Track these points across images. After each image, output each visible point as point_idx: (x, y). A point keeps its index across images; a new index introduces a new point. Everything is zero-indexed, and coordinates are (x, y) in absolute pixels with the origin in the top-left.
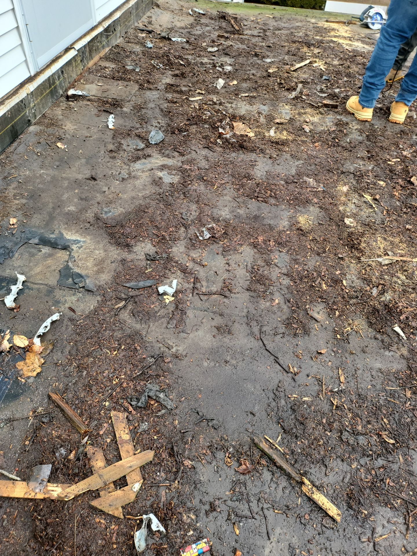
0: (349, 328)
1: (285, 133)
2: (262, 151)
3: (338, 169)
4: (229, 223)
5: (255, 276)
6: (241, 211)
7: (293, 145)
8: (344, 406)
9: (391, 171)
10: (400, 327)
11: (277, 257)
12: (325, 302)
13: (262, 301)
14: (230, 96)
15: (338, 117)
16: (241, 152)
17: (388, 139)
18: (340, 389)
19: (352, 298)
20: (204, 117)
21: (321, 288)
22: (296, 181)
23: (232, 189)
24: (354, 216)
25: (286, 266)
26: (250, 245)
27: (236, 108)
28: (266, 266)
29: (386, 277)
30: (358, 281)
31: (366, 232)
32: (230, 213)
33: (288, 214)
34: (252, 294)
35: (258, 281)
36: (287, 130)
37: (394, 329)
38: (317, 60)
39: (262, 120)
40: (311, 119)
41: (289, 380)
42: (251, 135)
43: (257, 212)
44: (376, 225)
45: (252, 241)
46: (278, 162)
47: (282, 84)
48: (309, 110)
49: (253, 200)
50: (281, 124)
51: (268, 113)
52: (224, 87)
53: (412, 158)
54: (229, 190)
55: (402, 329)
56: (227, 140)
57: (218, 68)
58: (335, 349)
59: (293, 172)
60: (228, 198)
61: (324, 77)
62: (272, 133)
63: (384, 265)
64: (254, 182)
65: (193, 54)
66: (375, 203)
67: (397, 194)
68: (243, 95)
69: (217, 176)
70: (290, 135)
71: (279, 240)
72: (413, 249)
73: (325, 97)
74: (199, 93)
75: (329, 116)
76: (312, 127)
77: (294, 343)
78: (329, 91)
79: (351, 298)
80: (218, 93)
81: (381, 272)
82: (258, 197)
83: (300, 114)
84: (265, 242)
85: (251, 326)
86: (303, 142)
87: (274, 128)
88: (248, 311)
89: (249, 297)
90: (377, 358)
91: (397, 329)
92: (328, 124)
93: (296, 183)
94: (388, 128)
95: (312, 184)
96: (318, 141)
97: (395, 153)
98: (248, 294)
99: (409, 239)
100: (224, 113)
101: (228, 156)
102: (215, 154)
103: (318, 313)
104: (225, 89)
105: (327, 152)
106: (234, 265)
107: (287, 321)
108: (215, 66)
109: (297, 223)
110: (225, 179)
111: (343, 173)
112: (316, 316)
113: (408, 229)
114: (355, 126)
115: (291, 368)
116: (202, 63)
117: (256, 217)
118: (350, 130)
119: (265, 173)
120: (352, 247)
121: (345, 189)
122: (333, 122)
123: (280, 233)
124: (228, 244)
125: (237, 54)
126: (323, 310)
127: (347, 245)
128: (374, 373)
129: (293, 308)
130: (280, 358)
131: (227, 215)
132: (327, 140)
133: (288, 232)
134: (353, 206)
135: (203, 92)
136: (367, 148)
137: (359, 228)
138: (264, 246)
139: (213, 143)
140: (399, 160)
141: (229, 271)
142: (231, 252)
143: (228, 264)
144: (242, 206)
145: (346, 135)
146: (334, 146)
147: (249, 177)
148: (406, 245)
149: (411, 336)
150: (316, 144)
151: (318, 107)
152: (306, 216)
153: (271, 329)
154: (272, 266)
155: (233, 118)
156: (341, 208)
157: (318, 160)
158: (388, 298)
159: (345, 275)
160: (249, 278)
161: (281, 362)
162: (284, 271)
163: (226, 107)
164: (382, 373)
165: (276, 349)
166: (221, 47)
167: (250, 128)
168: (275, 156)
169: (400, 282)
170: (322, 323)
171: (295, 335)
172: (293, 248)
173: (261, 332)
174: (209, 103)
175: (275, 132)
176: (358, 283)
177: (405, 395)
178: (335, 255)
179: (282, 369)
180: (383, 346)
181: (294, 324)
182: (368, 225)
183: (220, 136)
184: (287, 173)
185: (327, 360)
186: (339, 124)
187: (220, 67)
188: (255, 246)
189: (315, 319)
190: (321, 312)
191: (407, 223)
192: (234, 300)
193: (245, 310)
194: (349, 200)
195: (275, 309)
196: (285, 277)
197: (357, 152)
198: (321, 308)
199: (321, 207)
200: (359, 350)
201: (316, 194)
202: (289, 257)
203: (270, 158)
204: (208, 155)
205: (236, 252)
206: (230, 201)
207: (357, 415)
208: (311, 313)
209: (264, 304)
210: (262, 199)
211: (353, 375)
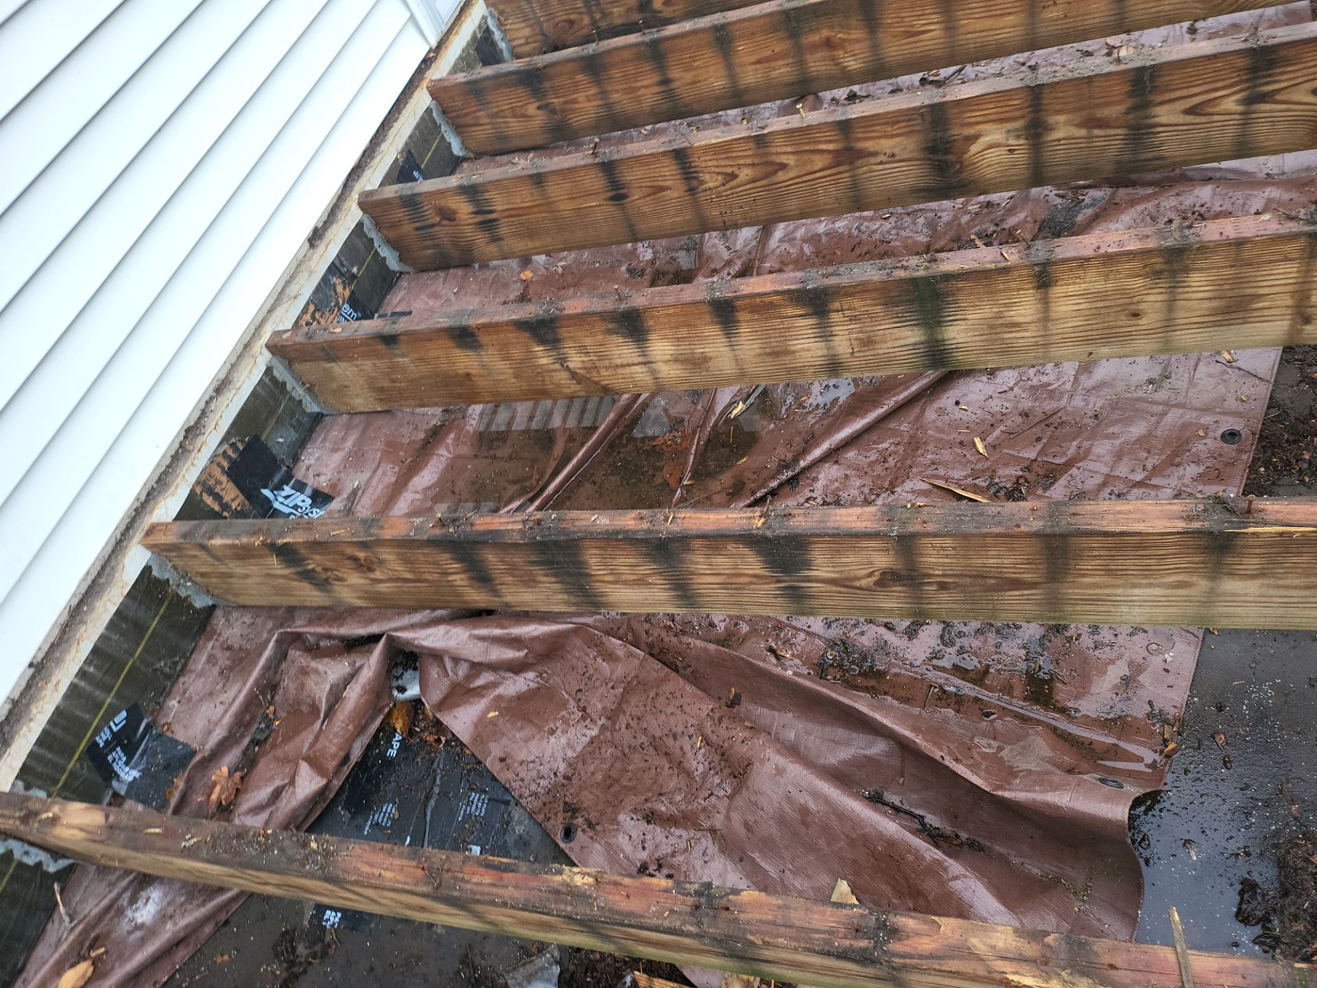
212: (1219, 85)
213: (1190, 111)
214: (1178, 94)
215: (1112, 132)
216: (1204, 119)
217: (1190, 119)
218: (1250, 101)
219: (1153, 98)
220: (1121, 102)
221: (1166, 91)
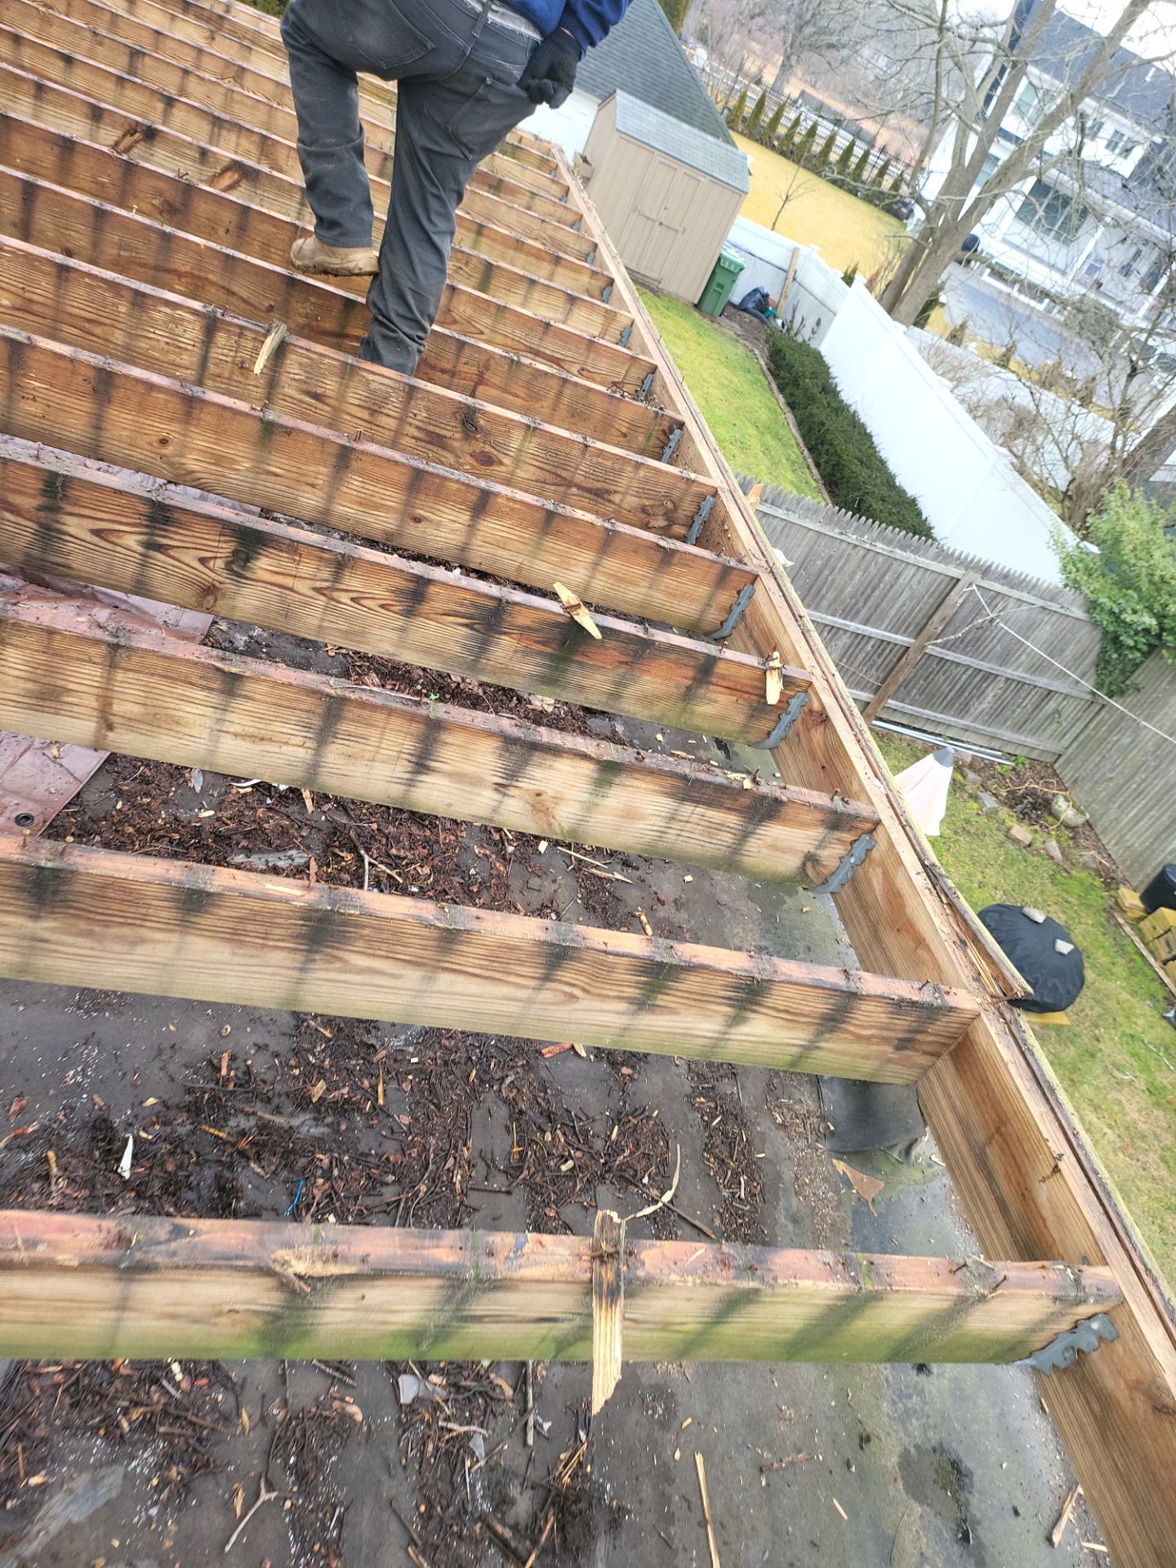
212: (124, 520)
213: (97, 533)
214: (87, 512)
215: (23, 522)
216: (109, 546)
217: (95, 539)
218: (150, 546)
219: (63, 505)
220: (33, 496)
221: (75, 504)
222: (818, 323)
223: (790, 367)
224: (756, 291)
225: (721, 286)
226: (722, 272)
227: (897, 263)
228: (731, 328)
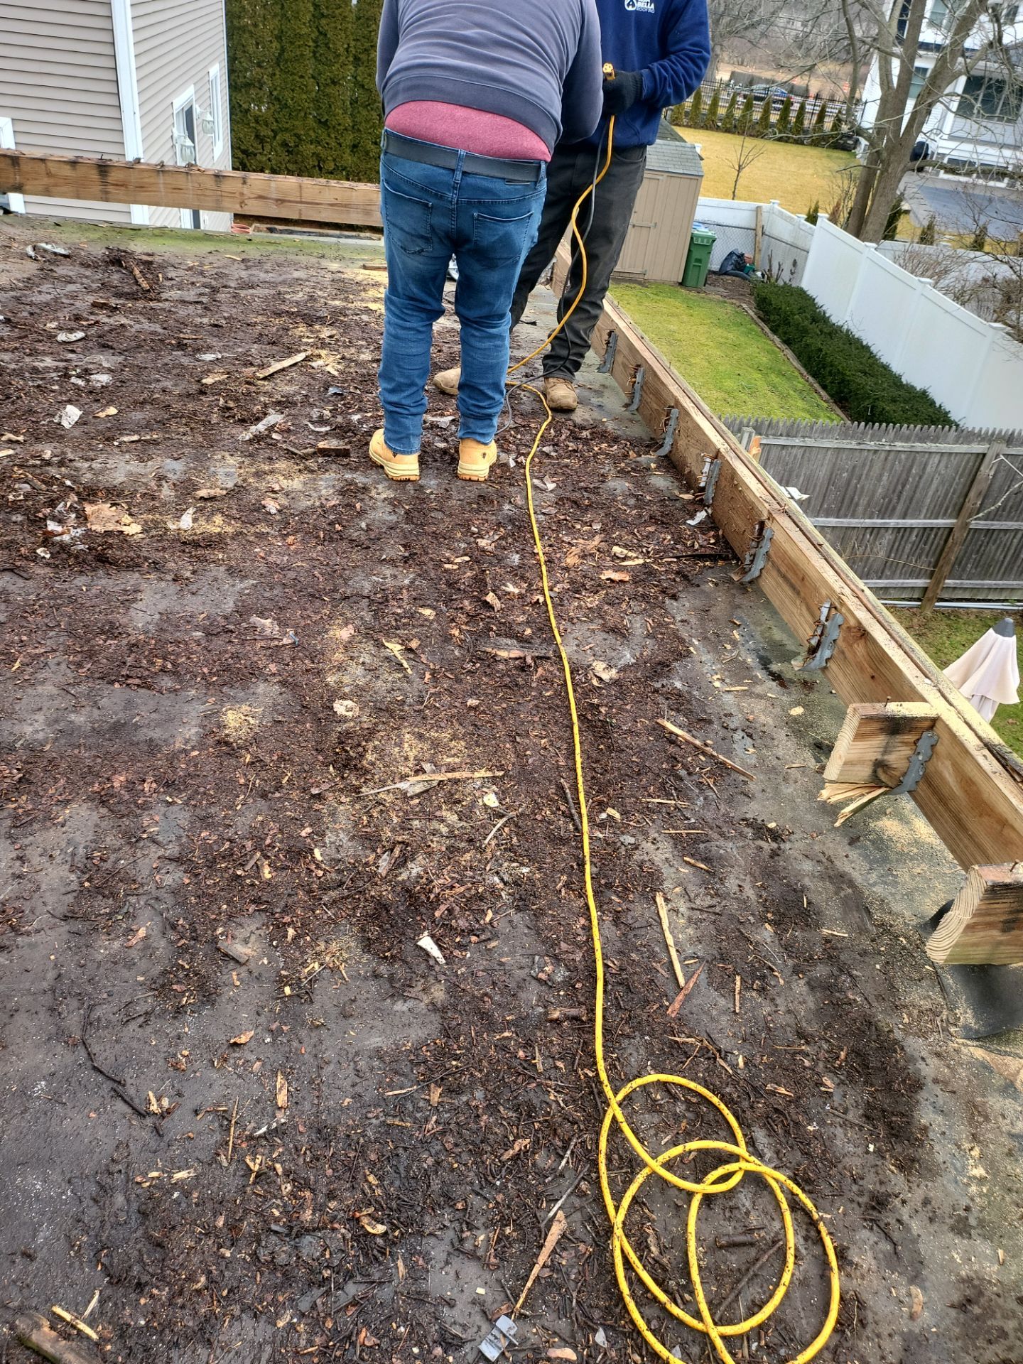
0: (316, 965)
1: (218, 519)
2: (156, 566)
3: (335, 590)
4: (42, 751)
5: (89, 880)
6: (78, 719)
7: (234, 546)
8: (275, 1169)
9: (450, 585)
10: (432, 936)
11: (157, 818)
12: (265, 911)
13: (103, 940)
14: (90, 444)
15: (348, 476)
16: (101, 572)
17: (451, 515)
18: (275, 1125)
19: (329, 888)
20: (11, 497)
21: (259, 878)
22: (231, 627)
23: (63, 666)
24: (358, 693)
25: (179, 838)
26: (90, 799)
27: (101, 472)
28: (126, 848)
29: (416, 823)
30: (350, 844)
31: (381, 727)
32: (49, 725)
33: (202, 708)
34: (79, 926)
35: (99, 890)
36: (223, 513)
37: (420, 943)
38: (323, 352)
39: (167, 492)
40: (284, 483)
41: (145, 1135)
42: (133, 529)
43: (121, 715)
44: (406, 708)
45: (97, 787)
46: (193, 588)
47: (229, 409)
48: (282, 465)
49: (117, 685)
50: (212, 499)
51: (183, 477)
52: (81, 423)
53: (498, 552)
54: (54, 668)
55: (438, 941)
56: (64, 547)
57: (73, 380)
58: (274, 1027)
59: (229, 606)
60: (49, 688)
61: (332, 390)
62: (186, 521)
63: (412, 798)
64: (124, 642)
65: (16, 348)
66: (408, 659)
67: (456, 632)
68: (126, 439)
69: (24, 638)
70: (230, 524)
71: (170, 775)
72: (478, 750)
73: (327, 433)
74: (10, 441)
75: (327, 475)
76: (284, 502)
77: (174, 1033)
78: (339, 419)
79: (325, 888)
80: (62, 437)
81: (406, 813)
82: (128, 677)
83: (259, 475)
84: (130, 786)
85: (60, 1014)
86: (261, 536)
87: (191, 511)
88: (59, 975)
89: (65, 936)
90: (375, 1023)
91: (426, 942)
92: (323, 492)
93: (232, 632)
94: (454, 493)
95: (268, 632)
96: (295, 532)
97: (463, 545)
98: (67, 928)
99: (471, 728)
100: (68, 483)
101: (66, 585)
102: (30, 583)
103: (246, 941)
104: (85, 428)
105: (314, 555)
106: (36, 860)
107: (160, 981)
108: (67, 376)
109: (219, 727)
110: (49, 642)
111: (345, 598)
112: (239, 950)
113: (471, 708)
114: (383, 492)
115: (153, 1101)
116: (35, 370)
117: (117, 728)
118: (371, 503)
119: (157, 616)
120: (345, 766)
121: (345, 633)
122: (334, 486)
123: (172, 758)
124: (30, 807)
125: (133, 344)
126: (258, 932)
127: (334, 763)
128: (362, 1064)
129: (183, 941)
130: (129, 1081)
131: (37, 731)
132: (315, 527)
133: (195, 753)
134: (360, 671)
135: (21, 438)
136: (406, 538)
137: (364, 719)
138: (127, 797)
139: (26, 558)
140: (467, 558)
141: (19, 877)
142: (36, 826)
143: (20, 858)
144: (85, 703)
145: (361, 514)
146: (331, 540)
147: (112, 631)
148: (463, 743)
149: (457, 953)
150: (290, 539)
151: (304, 457)
152: (245, 708)
153: (115, 1009)
154: (141, 844)
155: (89, 494)
156: (331, 679)
157: (292, 574)
158: (414, 872)
159: (323, 835)
160: (74, 886)
161: (131, 1091)
162: (173, 850)
163: (77, 469)
164: (380, 1058)
165: (122, 1059)
166: (92, 332)
167: (130, 515)
168: (188, 574)
169: (444, 830)
170: (252, 965)
171: (179, 1011)
172: (202, 790)
173: (87, 1023)
174: (31, 462)
175: (195, 520)
176: (350, 849)
177: (429, 1101)
178: (304, 790)
179: (129, 1110)
180: (391, 991)
181: (178, 983)
182: (387, 710)
183: (47, 539)
184: (214, 611)
185: (253, 1057)
186: (349, 491)
187: (78, 376)
188: (103, 799)
189: (233, 959)
190: (253, 938)
191: (473, 694)
192: (26, 952)
193: (51, 975)
194: (352, 658)
195: (134, 954)
196: (171, 867)
197: (382, 550)
198: (253, 928)
199: (283, 683)
200: (334, 1012)
201: (275, 653)
202: (188, 815)
203: (174, 580)
204: (11, 588)
205: (49, 824)
206: (52, 698)
207: (306, 1185)
208: (224, 945)
209: (105, 947)
210: (137, 681)
211: (312, 1082)
222: (795, 263)
223: (778, 310)
224: (731, 254)
225: (699, 260)
226: (698, 248)
227: (853, 191)
228: (716, 293)
